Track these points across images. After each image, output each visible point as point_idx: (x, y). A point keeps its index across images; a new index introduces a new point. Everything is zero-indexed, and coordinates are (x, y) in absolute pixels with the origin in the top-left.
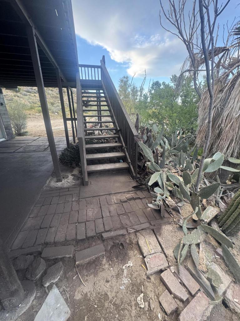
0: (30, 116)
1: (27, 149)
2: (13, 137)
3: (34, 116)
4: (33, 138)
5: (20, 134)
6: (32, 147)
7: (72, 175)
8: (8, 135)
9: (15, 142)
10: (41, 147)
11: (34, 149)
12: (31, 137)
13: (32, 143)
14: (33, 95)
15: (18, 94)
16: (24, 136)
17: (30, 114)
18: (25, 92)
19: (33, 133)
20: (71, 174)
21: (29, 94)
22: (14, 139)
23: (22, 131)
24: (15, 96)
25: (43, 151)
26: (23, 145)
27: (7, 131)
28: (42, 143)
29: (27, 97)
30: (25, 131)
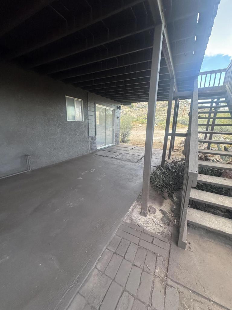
0: (134, 126)
1: (124, 157)
2: (118, 143)
3: (137, 127)
4: (132, 146)
5: (123, 142)
6: (129, 155)
7: (162, 211)
8: (115, 142)
9: (118, 148)
10: (136, 157)
11: (129, 158)
12: (130, 145)
13: (130, 152)
14: (141, 110)
15: (132, 110)
16: (126, 144)
17: (135, 125)
18: (136, 108)
19: (133, 141)
20: (159, 208)
21: (138, 109)
22: (119, 145)
23: (126, 139)
24: (129, 111)
25: (136, 162)
26: (123, 152)
27: (116, 138)
28: (138, 152)
29: (136, 112)
30: (128, 139)
